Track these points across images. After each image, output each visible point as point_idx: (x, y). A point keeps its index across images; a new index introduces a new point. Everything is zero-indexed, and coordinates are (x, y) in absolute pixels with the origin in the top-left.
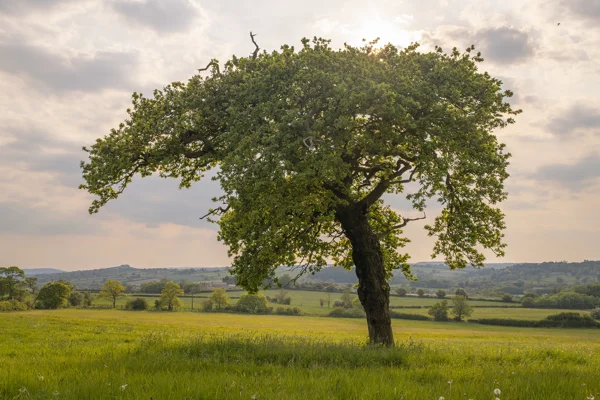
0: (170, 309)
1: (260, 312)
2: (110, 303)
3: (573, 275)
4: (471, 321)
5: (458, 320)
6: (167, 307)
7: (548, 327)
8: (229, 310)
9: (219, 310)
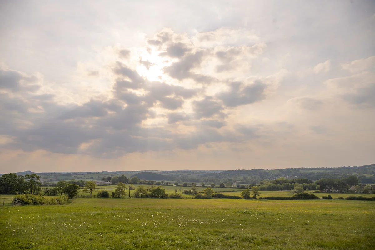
0: (119, 197)
1: (162, 197)
2: (89, 194)
3: (249, 175)
4: (261, 198)
5: (254, 198)
6: (118, 196)
7: (297, 200)
8: (147, 196)
9: (142, 197)
